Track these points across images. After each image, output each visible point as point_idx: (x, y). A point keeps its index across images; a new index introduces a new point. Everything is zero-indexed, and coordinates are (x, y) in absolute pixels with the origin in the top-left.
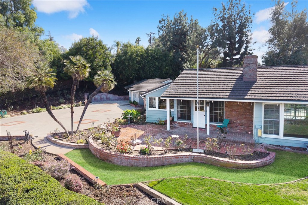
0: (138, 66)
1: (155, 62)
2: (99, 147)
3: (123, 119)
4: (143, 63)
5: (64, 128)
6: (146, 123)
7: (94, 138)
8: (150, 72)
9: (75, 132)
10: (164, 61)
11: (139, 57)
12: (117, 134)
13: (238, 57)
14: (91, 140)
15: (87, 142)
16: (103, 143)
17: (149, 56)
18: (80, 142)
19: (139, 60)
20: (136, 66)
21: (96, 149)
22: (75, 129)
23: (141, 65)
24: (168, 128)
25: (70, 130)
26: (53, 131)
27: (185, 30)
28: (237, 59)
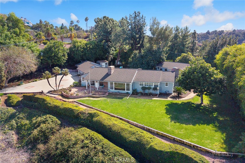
0: (82, 54)
1: (92, 50)
2: (65, 94)
3: (73, 85)
4: (84, 52)
5: (54, 89)
6: (81, 86)
7: (64, 92)
8: (89, 56)
9: (58, 90)
10: (97, 49)
11: (82, 49)
12: (70, 91)
13: (139, 45)
14: (63, 93)
15: (62, 93)
16: (67, 93)
17: (88, 48)
18: (60, 93)
19: (82, 50)
20: (81, 54)
21: (65, 95)
22: (57, 89)
23: (84, 53)
24: (87, 88)
25: (56, 90)
26: (50, 90)
27: (109, 30)
28: (138, 47)
